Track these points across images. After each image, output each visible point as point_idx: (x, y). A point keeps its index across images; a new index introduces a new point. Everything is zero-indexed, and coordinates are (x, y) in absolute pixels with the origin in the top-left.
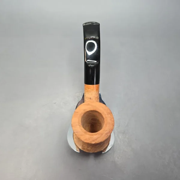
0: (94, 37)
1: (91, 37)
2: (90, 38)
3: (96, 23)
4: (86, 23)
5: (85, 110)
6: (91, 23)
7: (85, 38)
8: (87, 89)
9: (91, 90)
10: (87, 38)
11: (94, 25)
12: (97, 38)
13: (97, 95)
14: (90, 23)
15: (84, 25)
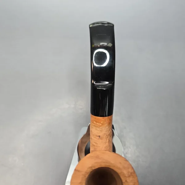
0: (106, 44)
1: (101, 44)
2: (100, 46)
3: (108, 23)
4: (94, 24)
5: (91, 167)
6: (102, 23)
7: (93, 46)
8: (95, 122)
9: (101, 124)
10: (95, 45)
11: (106, 26)
12: (110, 45)
13: (110, 131)
14: (100, 23)
15: (91, 26)
